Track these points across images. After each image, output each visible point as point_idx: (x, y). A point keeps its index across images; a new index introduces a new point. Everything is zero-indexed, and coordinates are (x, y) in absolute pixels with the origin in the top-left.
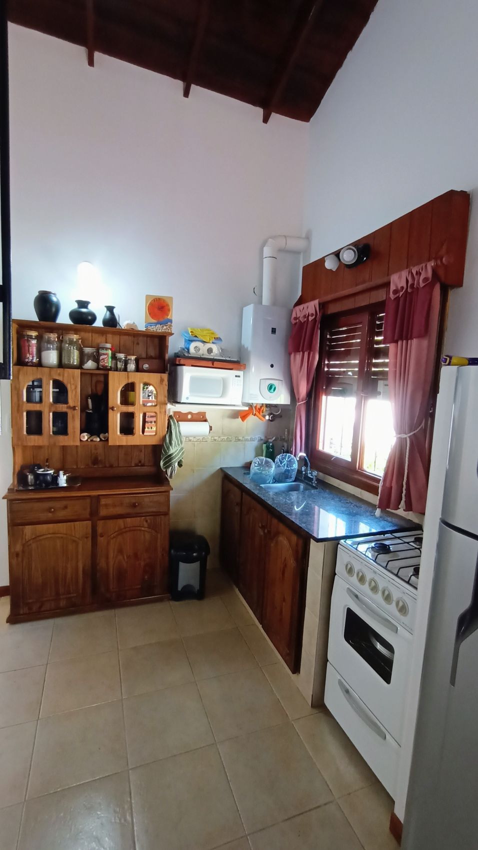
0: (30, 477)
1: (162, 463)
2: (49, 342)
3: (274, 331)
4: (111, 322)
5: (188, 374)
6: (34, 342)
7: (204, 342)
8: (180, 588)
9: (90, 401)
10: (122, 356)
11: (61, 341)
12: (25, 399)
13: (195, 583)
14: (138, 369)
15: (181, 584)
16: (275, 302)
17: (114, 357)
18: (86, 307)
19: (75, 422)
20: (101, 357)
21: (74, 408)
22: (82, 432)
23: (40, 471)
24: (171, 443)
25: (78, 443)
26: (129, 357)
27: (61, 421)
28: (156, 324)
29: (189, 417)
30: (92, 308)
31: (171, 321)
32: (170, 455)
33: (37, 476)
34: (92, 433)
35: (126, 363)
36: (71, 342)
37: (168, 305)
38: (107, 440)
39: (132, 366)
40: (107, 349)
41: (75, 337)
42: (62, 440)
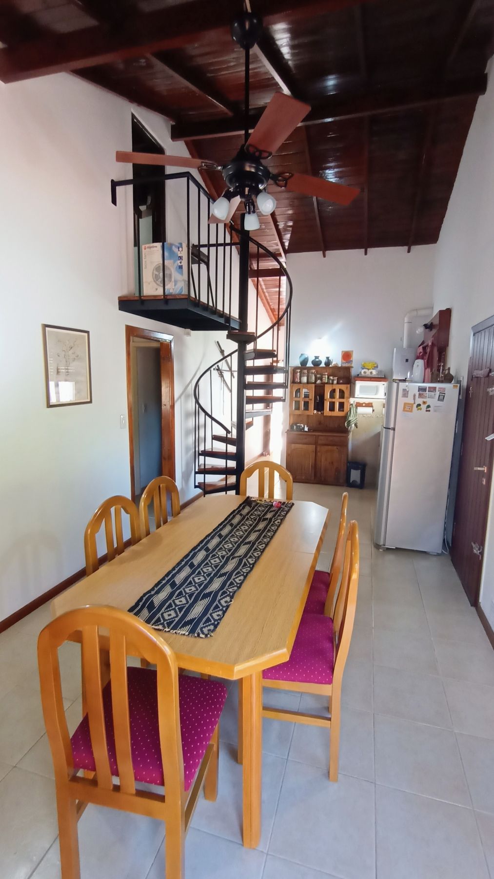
0: (295, 427)
1: (346, 424)
2: (304, 373)
3: (407, 360)
4: (328, 363)
5: (359, 384)
6: (299, 374)
7: (368, 369)
8: (351, 482)
9: (318, 397)
10: (331, 378)
11: (308, 372)
12: (294, 396)
13: (358, 480)
14: (338, 383)
15: (352, 479)
17: (328, 378)
18: (318, 358)
19: (312, 405)
20: (323, 378)
21: (311, 400)
22: (314, 410)
23: (299, 425)
24: (350, 416)
25: (312, 414)
26: (334, 378)
27: (306, 405)
28: (346, 363)
29: (364, 405)
30: (320, 358)
31: (352, 361)
32: (350, 421)
33: (297, 426)
34: (318, 410)
35: (333, 380)
36: (312, 373)
37: (351, 354)
38: (323, 414)
39: (335, 382)
40: (325, 375)
41: (313, 371)
42: (307, 413)
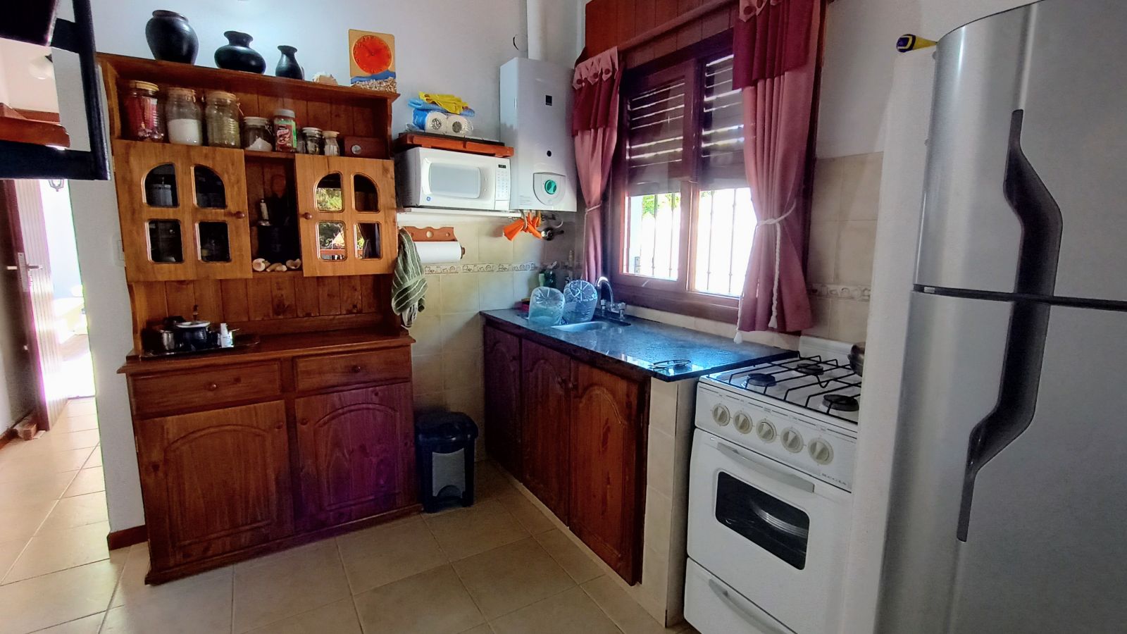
0: (167, 337)
1: (393, 304)
2: (180, 103)
3: (549, 100)
4: (293, 71)
5: (426, 161)
6: (154, 102)
7: (446, 112)
8: (435, 494)
9: (264, 206)
10: (313, 131)
11: (203, 105)
12: (144, 200)
13: (459, 482)
14: (343, 152)
15: (437, 486)
16: (546, 56)
17: (302, 136)
18: (245, 45)
19: (241, 239)
20: (279, 133)
21: (238, 215)
22: (253, 258)
23: (186, 325)
24: (406, 270)
25: (250, 275)
26: (326, 134)
27: (216, 238)
28: (369, 78)
29: (429, 234)
30: (254, 46)
31: (394, 75)
32: (406, 289)
33: (179, 335)
34: (271, 259)
35: (321, 143)
36: (222, 106)
37: (386, 48)
38: (301, 269)
39: (332, 148)
40: (286, 118)
41: (229, 97)
42: (220, 270)
